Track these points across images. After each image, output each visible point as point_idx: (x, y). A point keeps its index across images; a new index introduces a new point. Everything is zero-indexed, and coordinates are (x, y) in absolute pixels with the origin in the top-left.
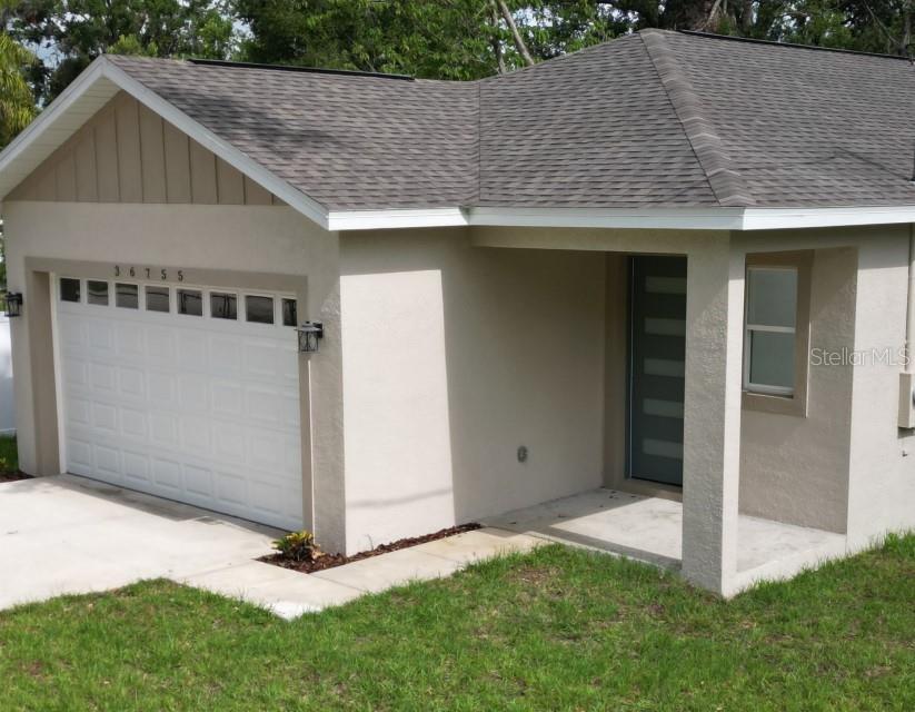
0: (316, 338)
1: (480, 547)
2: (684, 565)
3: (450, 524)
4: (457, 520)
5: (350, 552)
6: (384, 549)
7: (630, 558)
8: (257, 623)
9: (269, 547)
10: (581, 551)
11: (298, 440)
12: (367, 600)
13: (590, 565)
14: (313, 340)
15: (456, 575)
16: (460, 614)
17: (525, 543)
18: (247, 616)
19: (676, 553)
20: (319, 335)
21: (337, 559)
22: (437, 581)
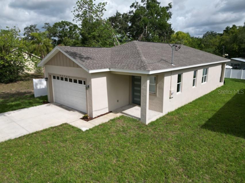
0: (88, 87)
1: (112, 116)
2: (141, 119)
3: (108, 111)
4: (109, 111)
5: (94, 117)
6: (99, 116)
7: (133, 118)
8: (79, 132)
9: (82, 116)
10: (126, 116)
11: (86, 101)
12: (96, 127)
13: (128, 119)
14: (88, 88)
15: (109, 121)
16: (109, 129)
17: (119, 115)
18: (78, 131)
19: (140, 117)
20: (89, 87)
21: (92, 119)
22: (106, 123)
